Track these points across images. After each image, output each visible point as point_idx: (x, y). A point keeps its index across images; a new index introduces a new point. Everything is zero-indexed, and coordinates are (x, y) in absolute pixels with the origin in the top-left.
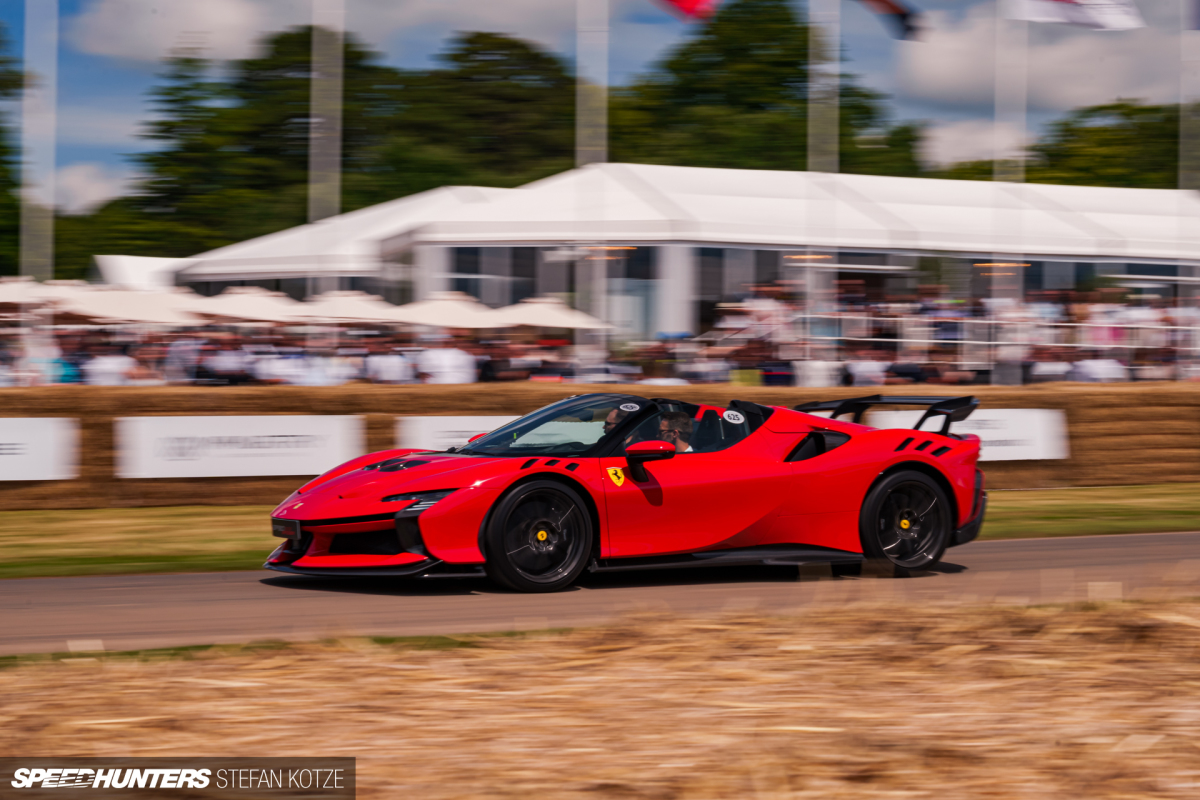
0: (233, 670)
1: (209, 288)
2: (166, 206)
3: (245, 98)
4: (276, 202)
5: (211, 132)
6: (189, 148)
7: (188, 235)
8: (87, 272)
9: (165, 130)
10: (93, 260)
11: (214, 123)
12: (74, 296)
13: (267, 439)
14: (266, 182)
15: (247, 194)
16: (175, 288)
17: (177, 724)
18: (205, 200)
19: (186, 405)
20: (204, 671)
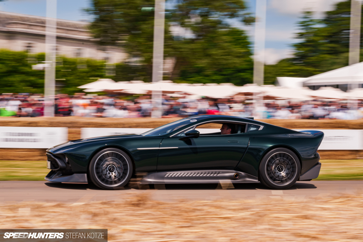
0: (325, 202)
1: (314, 88)
2: (300, 61)
3: (327, 24)
4: (337, 59)
5: (316, 35)
6: (308, 41)
7: (307, 70)
8: (274, 83)
9: (301, 35)
10: (276, 78)
11: (317, 32)
12: (270, 90)
13: (333, 137)
14: (334, 52)
15: (328, 56)
16: (303, 87)
17: (308, 217)
18: (313, 59)
19: (306, 125)
20: (316, 202)
